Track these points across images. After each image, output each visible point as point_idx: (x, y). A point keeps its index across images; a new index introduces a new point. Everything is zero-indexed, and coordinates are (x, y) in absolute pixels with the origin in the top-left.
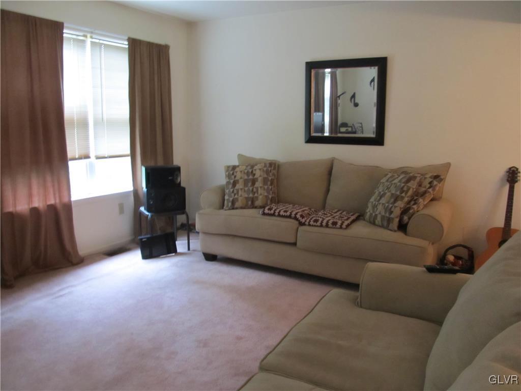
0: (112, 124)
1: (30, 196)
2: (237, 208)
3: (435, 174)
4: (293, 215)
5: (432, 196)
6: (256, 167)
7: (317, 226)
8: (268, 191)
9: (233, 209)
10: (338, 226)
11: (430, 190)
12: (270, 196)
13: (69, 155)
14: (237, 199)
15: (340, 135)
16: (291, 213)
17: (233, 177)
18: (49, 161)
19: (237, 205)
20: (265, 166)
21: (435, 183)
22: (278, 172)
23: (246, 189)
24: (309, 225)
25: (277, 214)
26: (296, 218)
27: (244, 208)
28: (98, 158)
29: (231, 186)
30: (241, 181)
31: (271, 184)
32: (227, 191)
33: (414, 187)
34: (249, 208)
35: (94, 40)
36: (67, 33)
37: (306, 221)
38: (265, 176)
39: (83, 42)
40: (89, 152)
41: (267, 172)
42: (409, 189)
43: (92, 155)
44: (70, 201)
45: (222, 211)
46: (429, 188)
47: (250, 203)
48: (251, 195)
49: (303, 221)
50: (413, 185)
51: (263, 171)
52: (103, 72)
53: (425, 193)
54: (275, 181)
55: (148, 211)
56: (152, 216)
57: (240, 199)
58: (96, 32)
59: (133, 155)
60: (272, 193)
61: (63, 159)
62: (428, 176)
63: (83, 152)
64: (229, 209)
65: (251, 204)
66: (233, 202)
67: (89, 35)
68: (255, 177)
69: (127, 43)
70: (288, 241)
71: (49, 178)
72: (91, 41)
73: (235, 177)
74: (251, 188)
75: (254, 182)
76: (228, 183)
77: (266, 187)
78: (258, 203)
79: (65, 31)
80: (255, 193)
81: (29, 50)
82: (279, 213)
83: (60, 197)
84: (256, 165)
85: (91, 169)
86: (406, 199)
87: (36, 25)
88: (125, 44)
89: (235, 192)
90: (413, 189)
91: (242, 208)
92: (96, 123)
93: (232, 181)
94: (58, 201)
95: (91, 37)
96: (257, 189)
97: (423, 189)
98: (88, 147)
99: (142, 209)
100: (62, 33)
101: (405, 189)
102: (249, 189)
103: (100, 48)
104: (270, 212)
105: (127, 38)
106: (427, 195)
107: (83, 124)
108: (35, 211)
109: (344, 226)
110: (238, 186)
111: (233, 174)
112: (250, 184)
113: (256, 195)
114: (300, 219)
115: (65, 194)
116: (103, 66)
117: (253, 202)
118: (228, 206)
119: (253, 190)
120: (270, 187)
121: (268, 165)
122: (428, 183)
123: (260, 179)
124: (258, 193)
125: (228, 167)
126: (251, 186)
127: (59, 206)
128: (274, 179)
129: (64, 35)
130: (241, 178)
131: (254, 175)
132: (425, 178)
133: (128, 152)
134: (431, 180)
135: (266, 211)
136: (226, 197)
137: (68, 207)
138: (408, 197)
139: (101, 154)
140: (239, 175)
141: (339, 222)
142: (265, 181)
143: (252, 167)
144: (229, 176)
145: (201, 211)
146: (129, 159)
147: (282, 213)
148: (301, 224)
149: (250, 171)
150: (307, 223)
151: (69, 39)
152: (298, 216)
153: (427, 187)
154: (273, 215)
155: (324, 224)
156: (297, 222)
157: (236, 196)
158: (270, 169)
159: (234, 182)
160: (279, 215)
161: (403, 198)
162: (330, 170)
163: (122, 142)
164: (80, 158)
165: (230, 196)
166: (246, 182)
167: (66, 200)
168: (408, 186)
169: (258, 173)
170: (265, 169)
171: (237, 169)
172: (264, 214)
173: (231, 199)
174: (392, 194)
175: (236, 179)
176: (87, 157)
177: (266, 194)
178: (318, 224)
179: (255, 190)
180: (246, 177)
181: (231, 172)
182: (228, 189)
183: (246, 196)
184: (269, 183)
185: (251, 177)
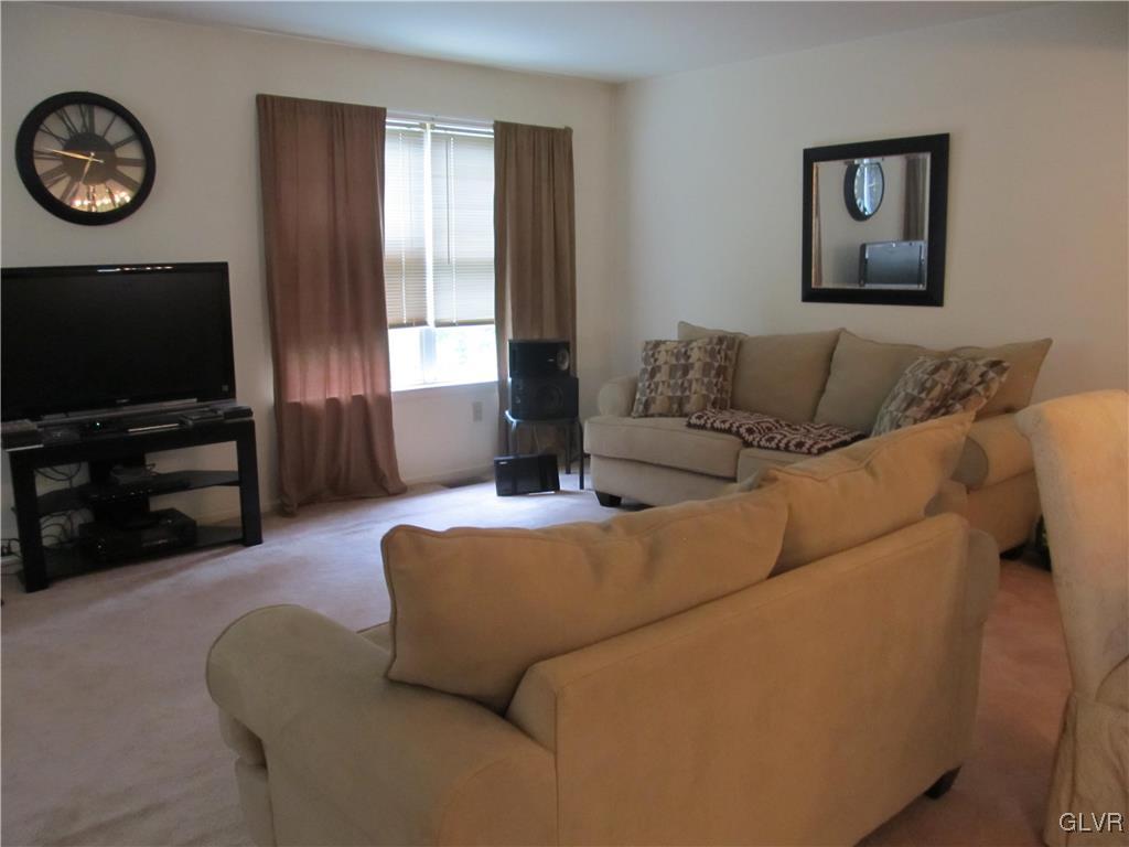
0: (466, 268)
1: (327, 380)
2: (652, 416)
3: (994, 359)
4: (734, 429)
5: (985, 401)
6: (694, 344)
7: (772, 449)
8: (709, 387)
9: (646, 416)
10: (805, 449)
11: (980, 388)
12: (712, 397)
13: (390, 319)
14: (654, 399)
15: (868, 286)
16: (731, 425)
17: (652, 360)
18: (358, 327)
19: (653, 409)
20: (710, 342)
21: (991, 374)
22: (737, 355)
23: (672, 382)
24: (759, 446)
25: (709, 425)
26: (738, 434)
27: (666, 416)
28: (439, 324)
29: (647, 376)
30: (665, 369)
31: (718, 375)
32: (640, 385)
33: (946, 381)
34: (673, 416)
35: (436, 131)
36: (391, 125)
37: (754, 439)
38: (708, 360)
39: (420, 135)
40: (425, 314)
41: (712, 354)
42: (935, 383)
43: (431, 319)
44: (390, 393)
45: (629, 420)
46: (979, 384)
47: (675, 406)
48: (679, 394)
49: (751, 438)
50: (945, 378)
51: (706, 351)
52: (452, 181)
53: (969, 393)
54: (730, 371)
55: (513, 417)
56: (518, 424)
57: (659, 398)
58: (439, 117)
59: (499, 321)
60: (718, 390)
61: (380, 325)
62: (981, 363)
63: (415, 315)
64: (640, 417)
65: (677, 408)
66: (647, 405)
67: (428, 125)
68: (691, 361)
69: (492, 131)
70: (722, 474)
71: (356, 354)
72: (432, 134)
73: (656, 360)
74: (680, 382)
75: (686, 369)
76: (644, 371)
77: (706, 380)
78: (688, 408)
79: (387, 120)
80: (685, 389)
81: (332, 155)
82: (712, 424)
83: (373, 384)
84: (696, 340)
85: (428, 345)
86: (927, 404)
87: (343, 115)
88: (488, 132)
89: (653, 386)
90: (943, 385)
91: (661, 415)
92: (438, 267)
93: (649, 368)
94: (369, 391)
95: (433, 127)
96: (690, 382)
97: (967, 386)
98: (423, 307)
99: (507, 413)
100: (384, 123)
101: (928, 385)
102: (676, 383)
103: (448, 142)
104: (698, 422)
105: (492, 123)
106: (972, 397)
107: (417, 267)
108: (333, 404)
109: (814, 450)
110: (658, 377)
111: (653, 355)
112: (679, 374)
113: (687, 393)
114: (746, 435)
115: (381, 381)
116: (452, 173)
117: (681, 405)
118: (637, 411)
119: (683, 384)
120: (714, 381)
121: (715, 341)
122: (979, 373)
123: (698, 365)
124: (690, 391)
125: (647, 343)
126: (680, 378)
127: (370, 400)
128: (725, 368)
129: (387, 127)
130: (666, 363)
131: (689, 357)
132: (977, 366)
133: (492, 316)
134: (984, 369)
135: (694, 420)
136: (638, 396)
137: (385, 402)
138: (931, 400)
139: (445, 317)
140: (662, 357)
141: (809, 443)
142: (706, 368)
143: (689, 343)
144: (646, 360)
145: (593, 419)
146: (493, 327)
147: (717, 425)
148: (747, 444)
149: (683, 350)
150: (755, 443)
151: (396, 133)
152: (742, 430)
153: (975, 383)
154: (703, 427)
155: (782, 445)
156: (739, 440)
157: (653, 394)
158: (717, 348)
159: (653, 369)
160: (713, 429)
161: (922, 400)
162: (828, 350)
163: (482, 299)
164: (409, 325)
165: (643, 394)
166: (673, 369)
167: (381, 390)
168: (934, 380)
169: (695, 355)
170: (709, 347)
171: (662, 348)
172: (690, 425)
173: (644, 399)
174: (907, 394)
175: (658, 363)
176: (422, 322)
177: (704, 392)
178: (773, 444)
179: (686, 384)
180: (674, 362)
181: (650, 353)
182: (642, 381)
183: (671, 394)
184: (713, 372)
185: (682, 361)
